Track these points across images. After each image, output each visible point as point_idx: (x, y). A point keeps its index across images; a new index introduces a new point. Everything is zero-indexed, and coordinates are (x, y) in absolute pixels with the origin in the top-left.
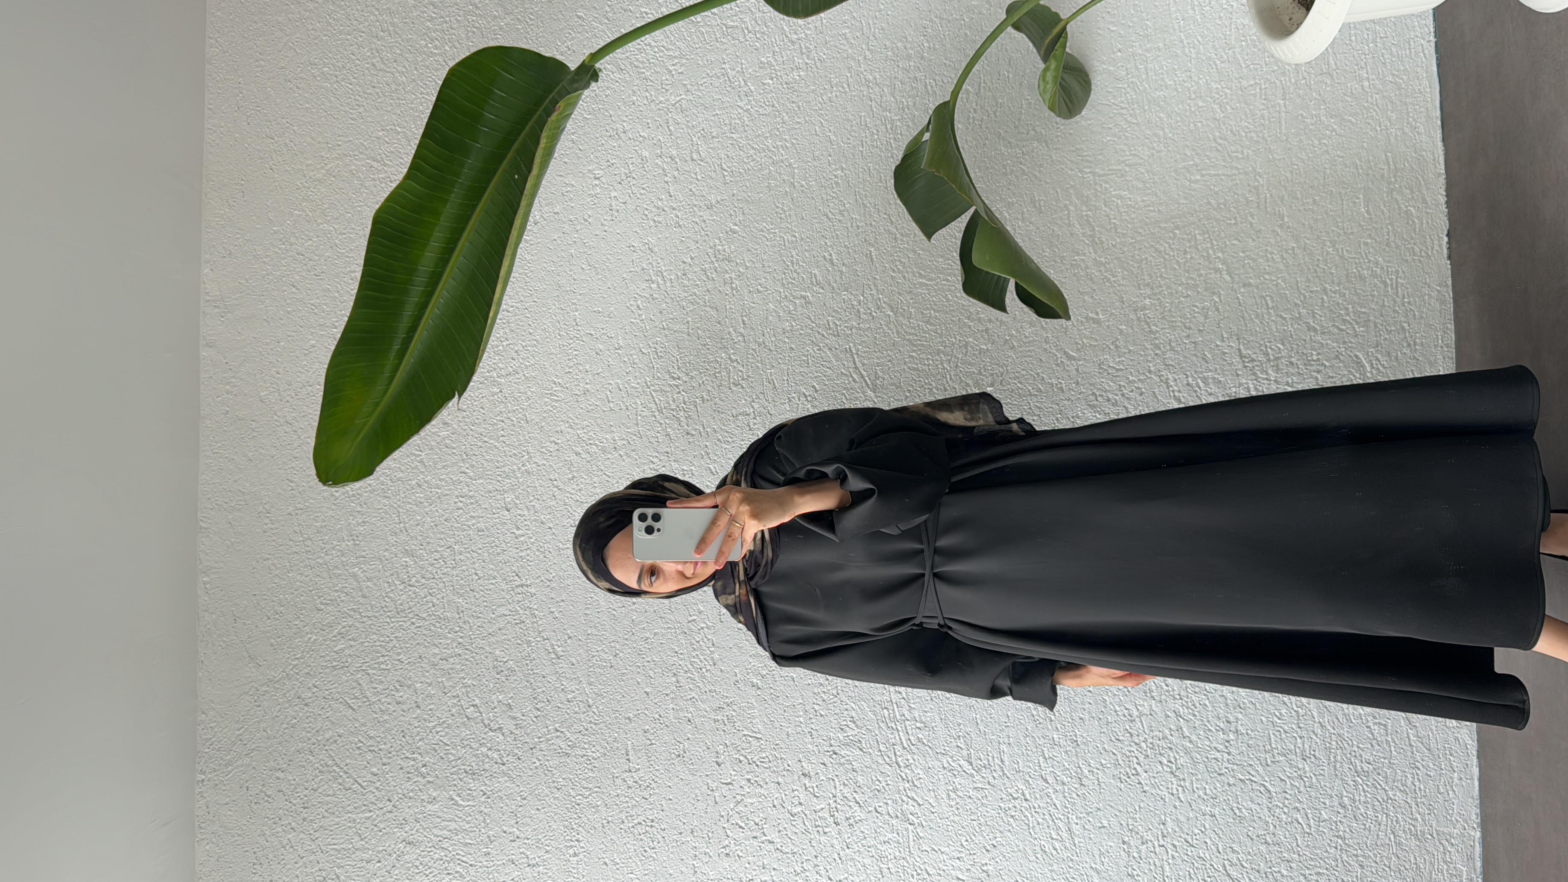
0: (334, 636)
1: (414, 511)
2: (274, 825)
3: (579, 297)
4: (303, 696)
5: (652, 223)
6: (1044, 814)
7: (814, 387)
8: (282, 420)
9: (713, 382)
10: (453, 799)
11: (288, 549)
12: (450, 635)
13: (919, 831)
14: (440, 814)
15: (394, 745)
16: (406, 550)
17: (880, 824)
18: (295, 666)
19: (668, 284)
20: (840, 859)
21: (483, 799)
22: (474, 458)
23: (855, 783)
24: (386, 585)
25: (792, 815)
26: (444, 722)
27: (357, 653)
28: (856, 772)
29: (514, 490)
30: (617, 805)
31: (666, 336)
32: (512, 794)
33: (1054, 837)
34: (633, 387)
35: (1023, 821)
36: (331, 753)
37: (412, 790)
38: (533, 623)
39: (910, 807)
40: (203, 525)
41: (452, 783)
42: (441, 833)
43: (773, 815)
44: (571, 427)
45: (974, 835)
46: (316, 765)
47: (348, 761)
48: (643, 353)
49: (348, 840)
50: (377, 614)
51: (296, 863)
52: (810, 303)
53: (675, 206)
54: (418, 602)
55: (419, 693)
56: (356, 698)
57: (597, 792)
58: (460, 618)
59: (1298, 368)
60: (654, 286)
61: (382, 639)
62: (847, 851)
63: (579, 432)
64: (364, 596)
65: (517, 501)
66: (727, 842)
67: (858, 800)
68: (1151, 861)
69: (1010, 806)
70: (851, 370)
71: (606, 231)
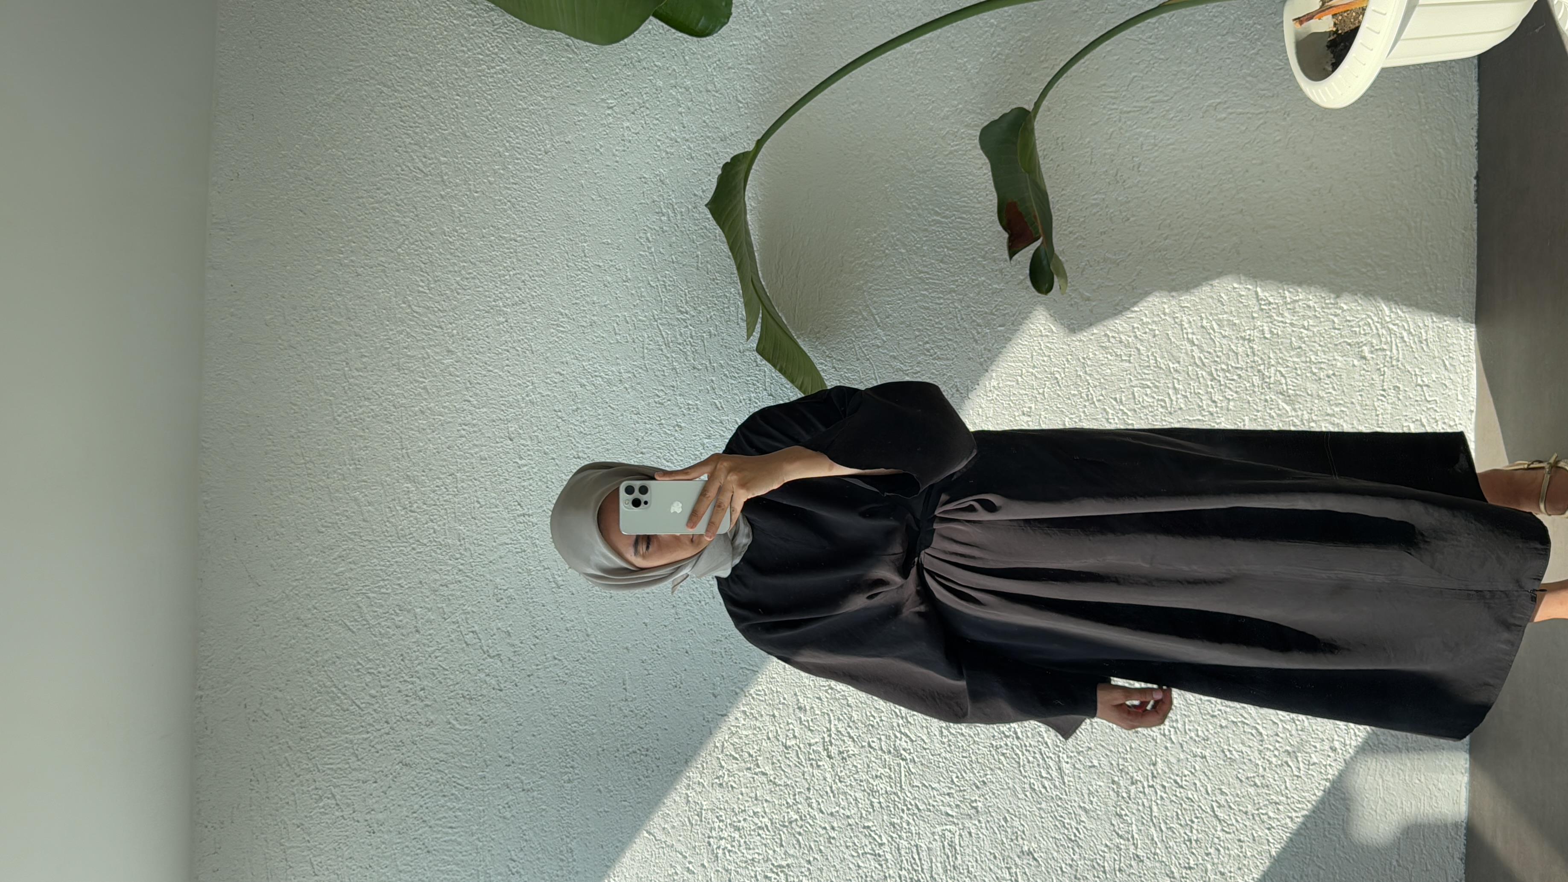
0: (335, 559)
1: (417, 438)
2: (272, 744)
3: (588, 228)
4: (302, 617)
5: (664, 154)
6: (1035, 753)
8: (286, 344)
9: (721, 317)
10: (450, 723)
11: (290, 471)
12: (450, 562)
13: (911, 766)
14: (438, 737)
15: (393, 668)
16: (408, 476)
17: (873, 759)
18: (294, 587)
19: (679, 217)
20: (832, 792)
21: (480, 723)
22: (477, 386)
23: (850, 719)
24: (387, 510)
25: (786, 748)
26: (443, 647)
27: (357, 576)
28: (851, 707)
29: (517, 420)
30: (612, 733)
31: (675, 269)
32: (508, 719)
33: (1044, 775)
34: (640, 320)
35: (1014, 759)
36: (329, 673)
37: (410, 713)
38: (534, 552)
39: (903, 743)
40: (206, 445)
41: (449, 707)
42: (438, 756)
43: (767, 747)
44: (577, 359)
45: (965, 772)
46: (316, 686)
47: (346, 682)
48: (651, 286)
49: (345, 760)
50: (378, 539)
51: (292, 781)
53: (687, 137)
54: (419, 528)
55: (419, 618)
56: (356, 620)
57: (593, 720)
58: (461, 545)
60: (664, 218)
61: (382, 563)
62: (839, 784)
63: (584, 364)
64: (364, 520)
65: (521, 431)
66: (721, 773)
67: (852, 735)
68: (1140, 801)
69: (1002, 744)
71: (617, 162)
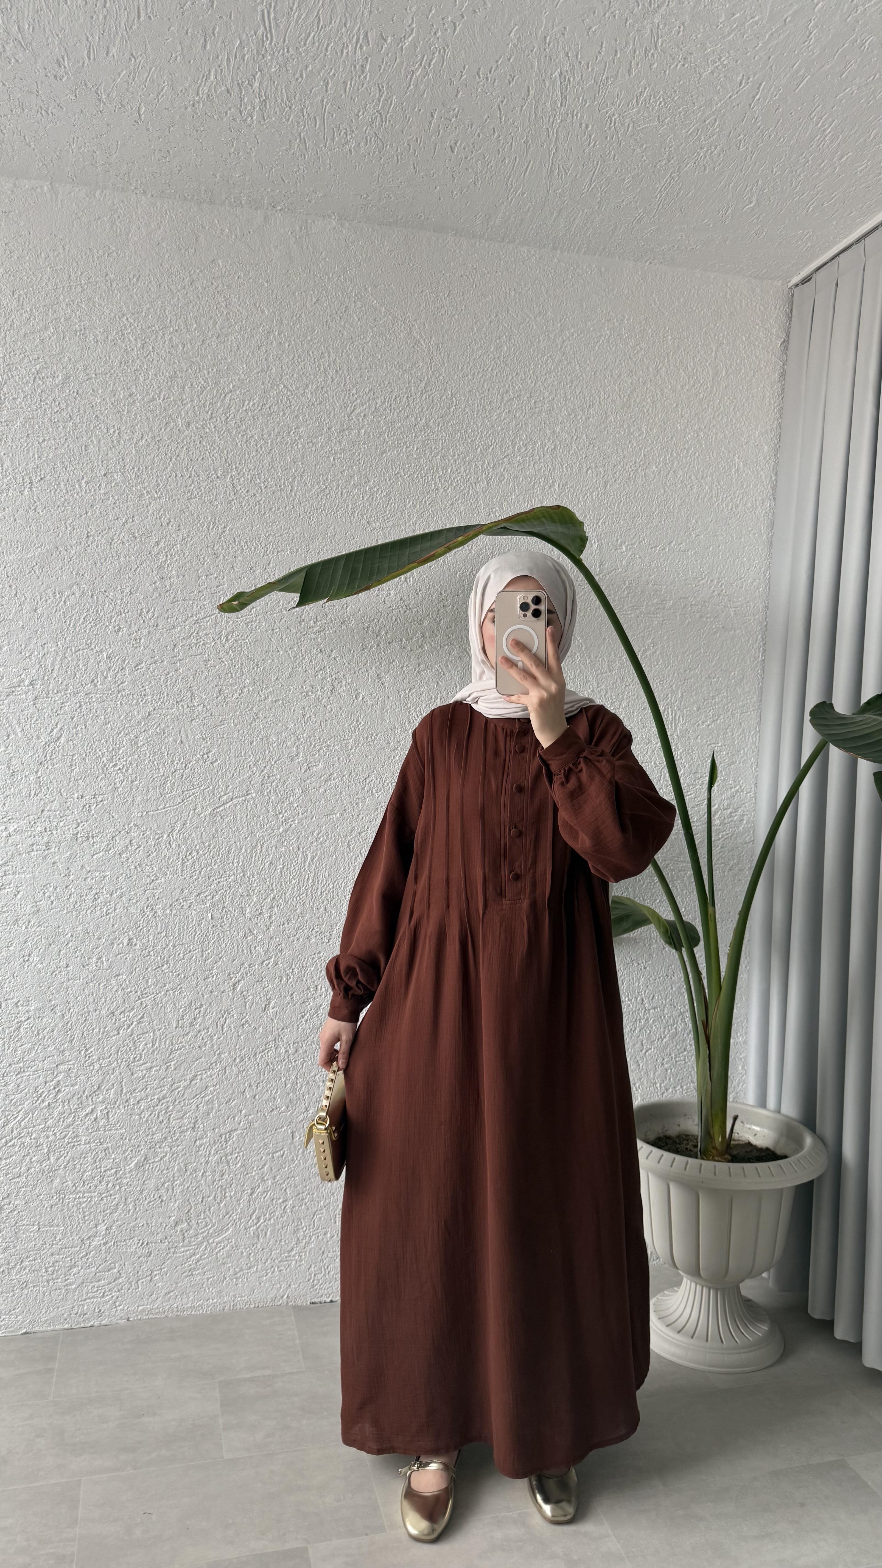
7: (216, 760)
8: (195, 276)
29: (124, 481)
52: (292, 760)
59: (219, 1180)
65: (113, 484)
70: (231, 794)
